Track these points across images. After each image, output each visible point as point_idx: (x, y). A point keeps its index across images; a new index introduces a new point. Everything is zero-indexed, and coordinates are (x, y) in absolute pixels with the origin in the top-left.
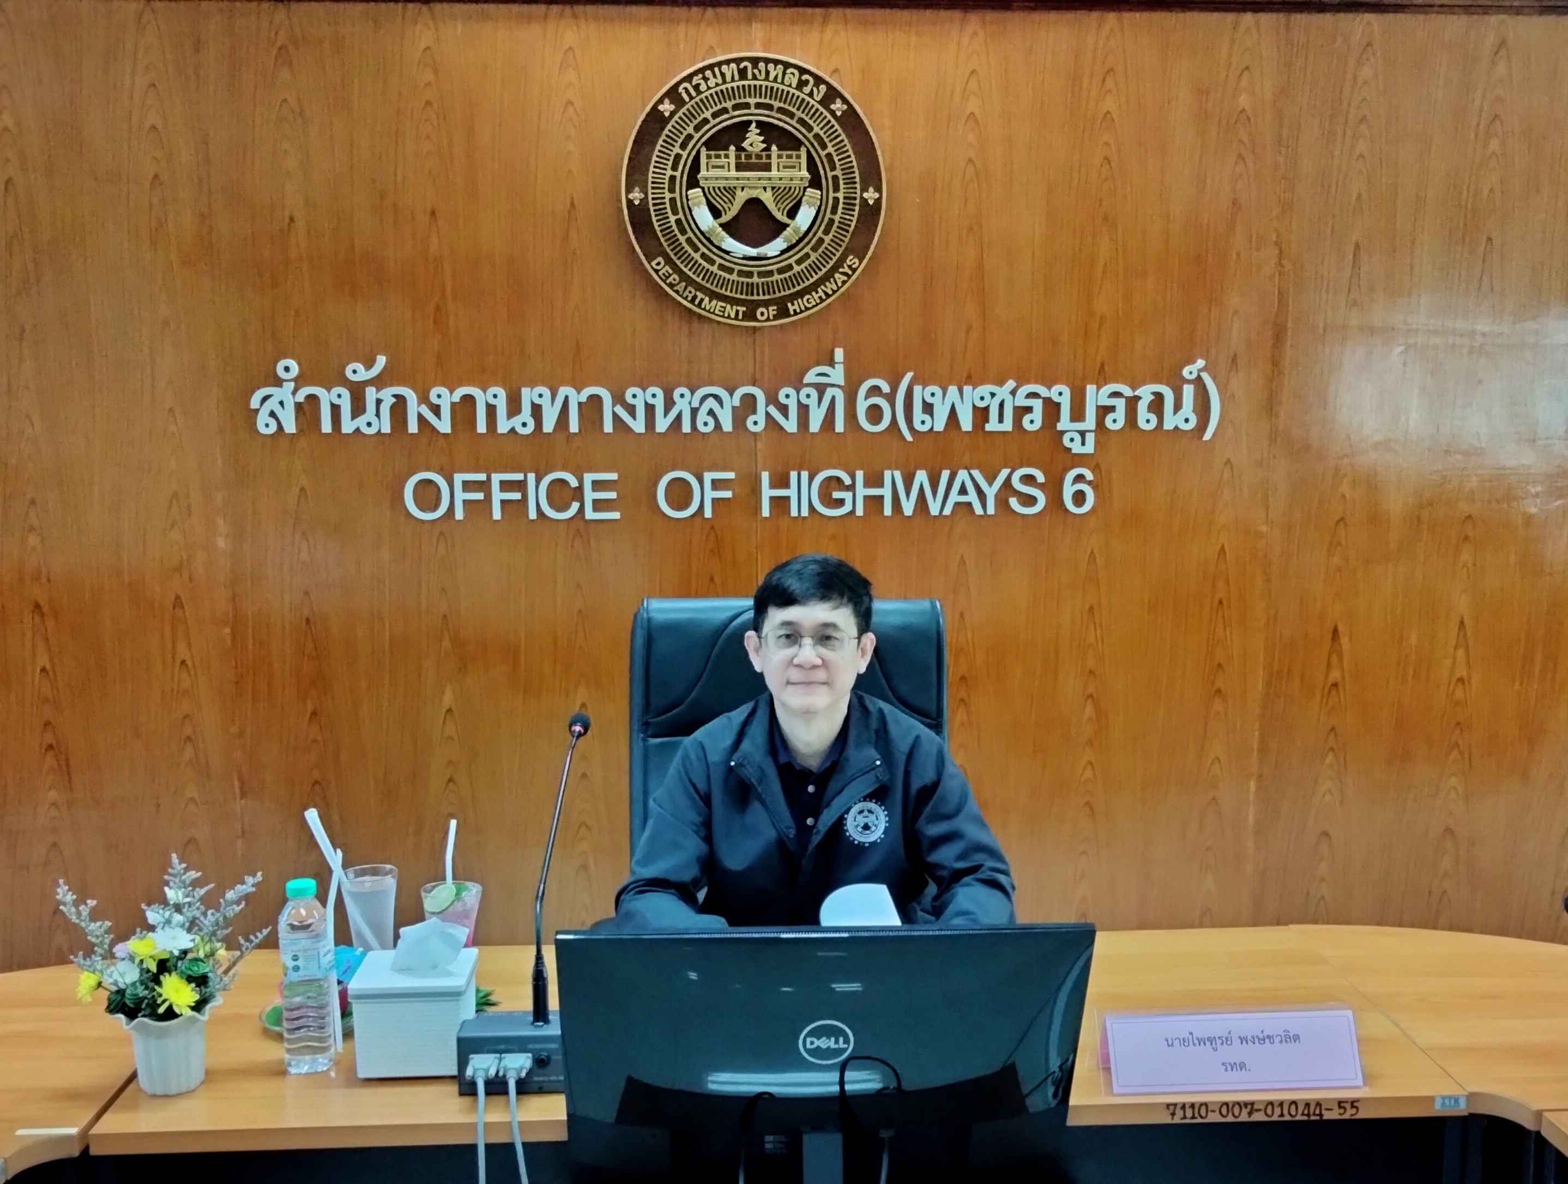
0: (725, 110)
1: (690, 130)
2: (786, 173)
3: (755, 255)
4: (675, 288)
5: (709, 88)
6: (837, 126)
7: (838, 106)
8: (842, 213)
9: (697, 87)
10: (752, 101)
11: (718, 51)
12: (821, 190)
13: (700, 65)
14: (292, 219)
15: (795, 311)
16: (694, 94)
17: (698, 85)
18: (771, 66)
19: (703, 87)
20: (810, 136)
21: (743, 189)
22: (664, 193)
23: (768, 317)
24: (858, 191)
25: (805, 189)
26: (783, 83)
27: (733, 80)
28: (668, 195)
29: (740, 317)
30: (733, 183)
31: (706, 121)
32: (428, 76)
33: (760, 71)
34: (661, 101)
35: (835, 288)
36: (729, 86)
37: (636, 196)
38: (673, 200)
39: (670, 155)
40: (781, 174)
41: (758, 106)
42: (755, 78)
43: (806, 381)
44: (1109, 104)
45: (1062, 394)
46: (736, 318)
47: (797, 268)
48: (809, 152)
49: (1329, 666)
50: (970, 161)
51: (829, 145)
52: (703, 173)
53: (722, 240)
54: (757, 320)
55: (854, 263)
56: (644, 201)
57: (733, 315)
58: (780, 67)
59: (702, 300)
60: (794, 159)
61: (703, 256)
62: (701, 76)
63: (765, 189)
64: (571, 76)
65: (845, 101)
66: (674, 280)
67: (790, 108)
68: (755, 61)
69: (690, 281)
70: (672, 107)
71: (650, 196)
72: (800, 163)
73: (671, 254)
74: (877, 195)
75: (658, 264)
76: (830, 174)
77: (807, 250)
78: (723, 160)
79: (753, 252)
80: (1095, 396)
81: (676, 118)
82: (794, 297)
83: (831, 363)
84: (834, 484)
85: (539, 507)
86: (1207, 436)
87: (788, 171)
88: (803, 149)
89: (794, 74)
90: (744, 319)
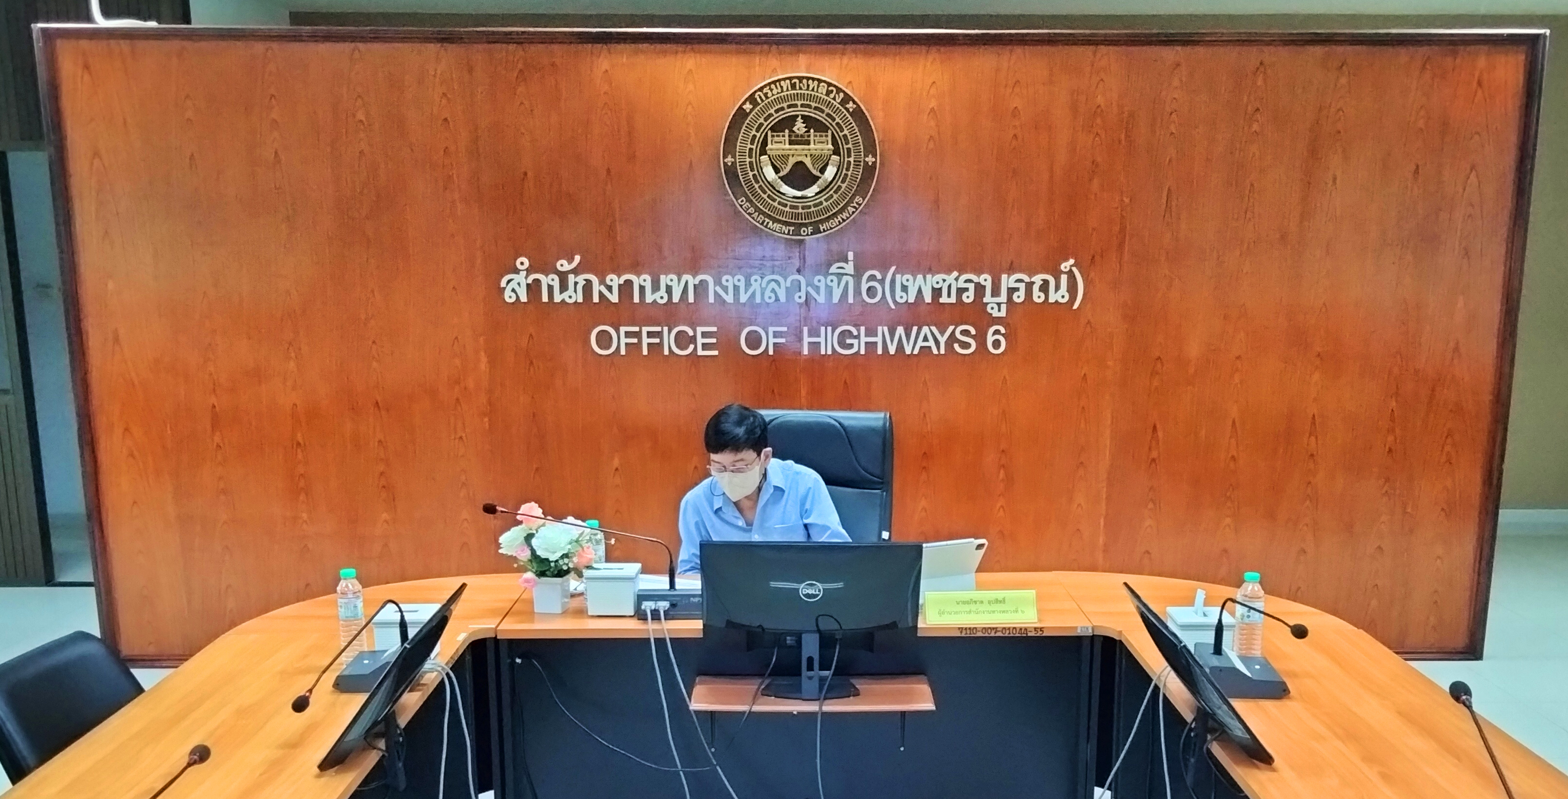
0: (782, 109)
1: (762, 120)
2: (820, 146)
3: (800, 195)
5: (773, 95)
6: (850, 118)
7: (850, 105)
8: (853, 170)
10: (799, 103)
12: (840, 155)
13: (770, 81)
15: (824, 229)
16: (764, 99)
17: (767, 93)
18: (810, 82)
19: (770, 95)
20: (834, 124)
21: (793, 156)
22: (746, 158)
23: (808, 233)
24: (863, 157)
25: (830, 155)
26: (817, 92)
27: (788, 90)
28: (748, 160)
30: (787, 152)
31: (770, 115)
32: (606, 88)
33: (804, 85)
34: (744, 103)
35: (848, 216)
36: (785, 93)
37: (729, 159)
38: (751, 163)
39: (750, 135)
40: (816, 147)
41: (802, 105)
42: (800, 89)
43: (830, 272)
44: (1017, 103)
45: (986, 280)
46: (788, 234)
47: (825, 204)
48: (833, 133)
49: (1150, 449)
50: (931, 137)
51: (845, 129)
52: (769, 146)
53: (781, 185)
54: (801, 235)
55: (860, 200)
56: (734, 163)
57: (786, 232)
58: (816, 82)
59: (768, 223)
61: (769, 196)
62: (768, 87)
63: (806, 156)
64: (690, 86)
65: (854, 102)
66: (752, 210)
67: (822, 107)
68: (800, 79)
69: (761, 212)
70: (751, 107)
71: (738, 161)
72: (827, 141)
73: (750, 195)
74: (874, 160)
75: (742, 201)
76: (845, 147)
77: (832, 192)
78: (781, 138)
79: (799, 194)
80: (1007, 281)
81: (753, 113)
82: (822, 221)
83: (846, 261)
85: (670, 348)
86: (1075, 307)
87: (821, 145)
88: (830, 133)
89: (824, 86)
90: (792, 235)
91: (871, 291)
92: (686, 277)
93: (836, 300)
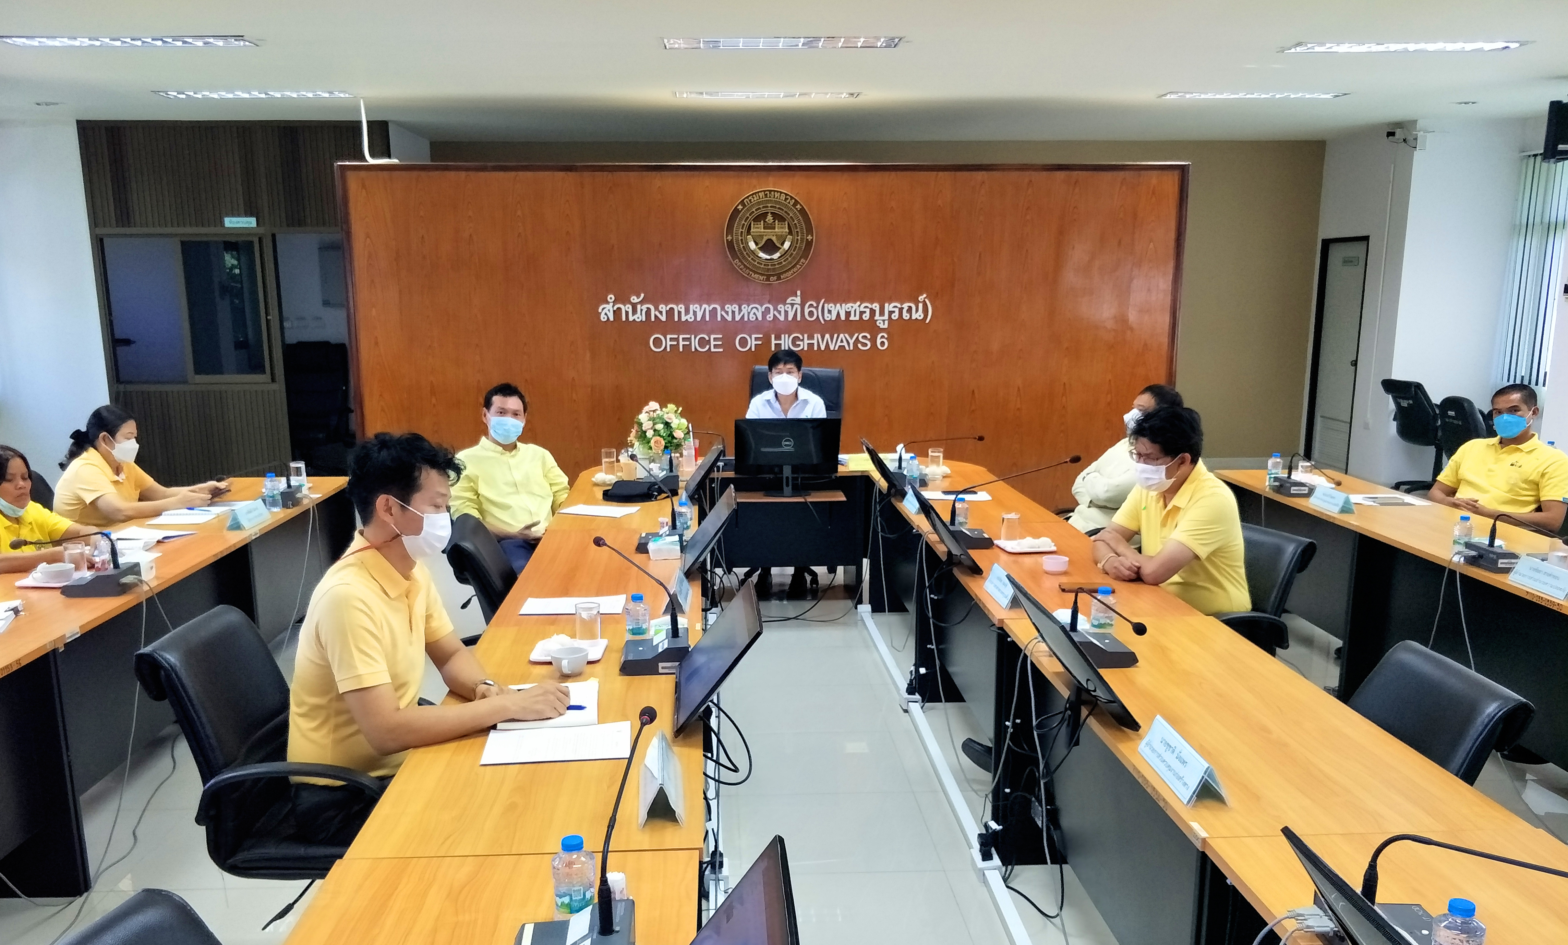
0: (760, 208)
1: (748, 215)
4: (743, 270)
5: (754, 201)
6: (798, 214)
7: (798, 207)
8: (800, 244)
9: (750, 200)
10: (769, 205)
11: (757, 187)
12: (792, 235)
13: (752, 193)
15: (783, 278)
16: (749, 203)
18: (776, 193)
19: (752, 200)
20: (789, 217)
21: (766, 235)
23: (774, 280)
24: (805, 236)
25: (787, 235)
26: (779, 199)
27: (763, 198)
28: (740, 238)
30: (763, 234)
31: (753, 212)
32: (658, 194)
33: (772, 195)
34: (738, 206)
35: (797, 270)
36: (761, 200)
37: (729, 238)
38: (742, 240)
39: (741, 224)
40: (779, 230)
41: (771, 207)
42: (770, 197)
43: (788, 302)
44: (893, 204)
45: (876, 306)
46: (763, 280)
47: (784, 263)
49: (971, 404)
50: (844, 224)
51: (795, 220)
52: (752, 230)
53: (759, 253)
54: (770, 281)
55: (804, 261)
56: (732, 240)
58: (779, 193)
59: (751, 274)
60: (783, 225)
61: (752, 259)
62: (752, 197)
63: (773, 235)
64: (707, 195)
65: (801, 205)
66: (743, 267)
67: (782, 207)
68: (770, 191)
69: (748, 268)
70: (742, 207)
71: (734, 238)
72: (785, 227)
73: (741, 258)
74: (811, 238)
75: (737, 261)
76: (795, 230)
77: (787, 256)
78: (759, 225)
79: (769, 257)
80: (888, 307)
81: (743, 211)
82: (782, 273)
83: (796, 296)
84: (796, 338)
85: (695, 348)
86: (927, 321)
87: (781, 229)
88: (787, 222)
89: (784, 196)
90: (766, 281)
91: (811, 314)
92: (704, 306)
93: (790, 318)
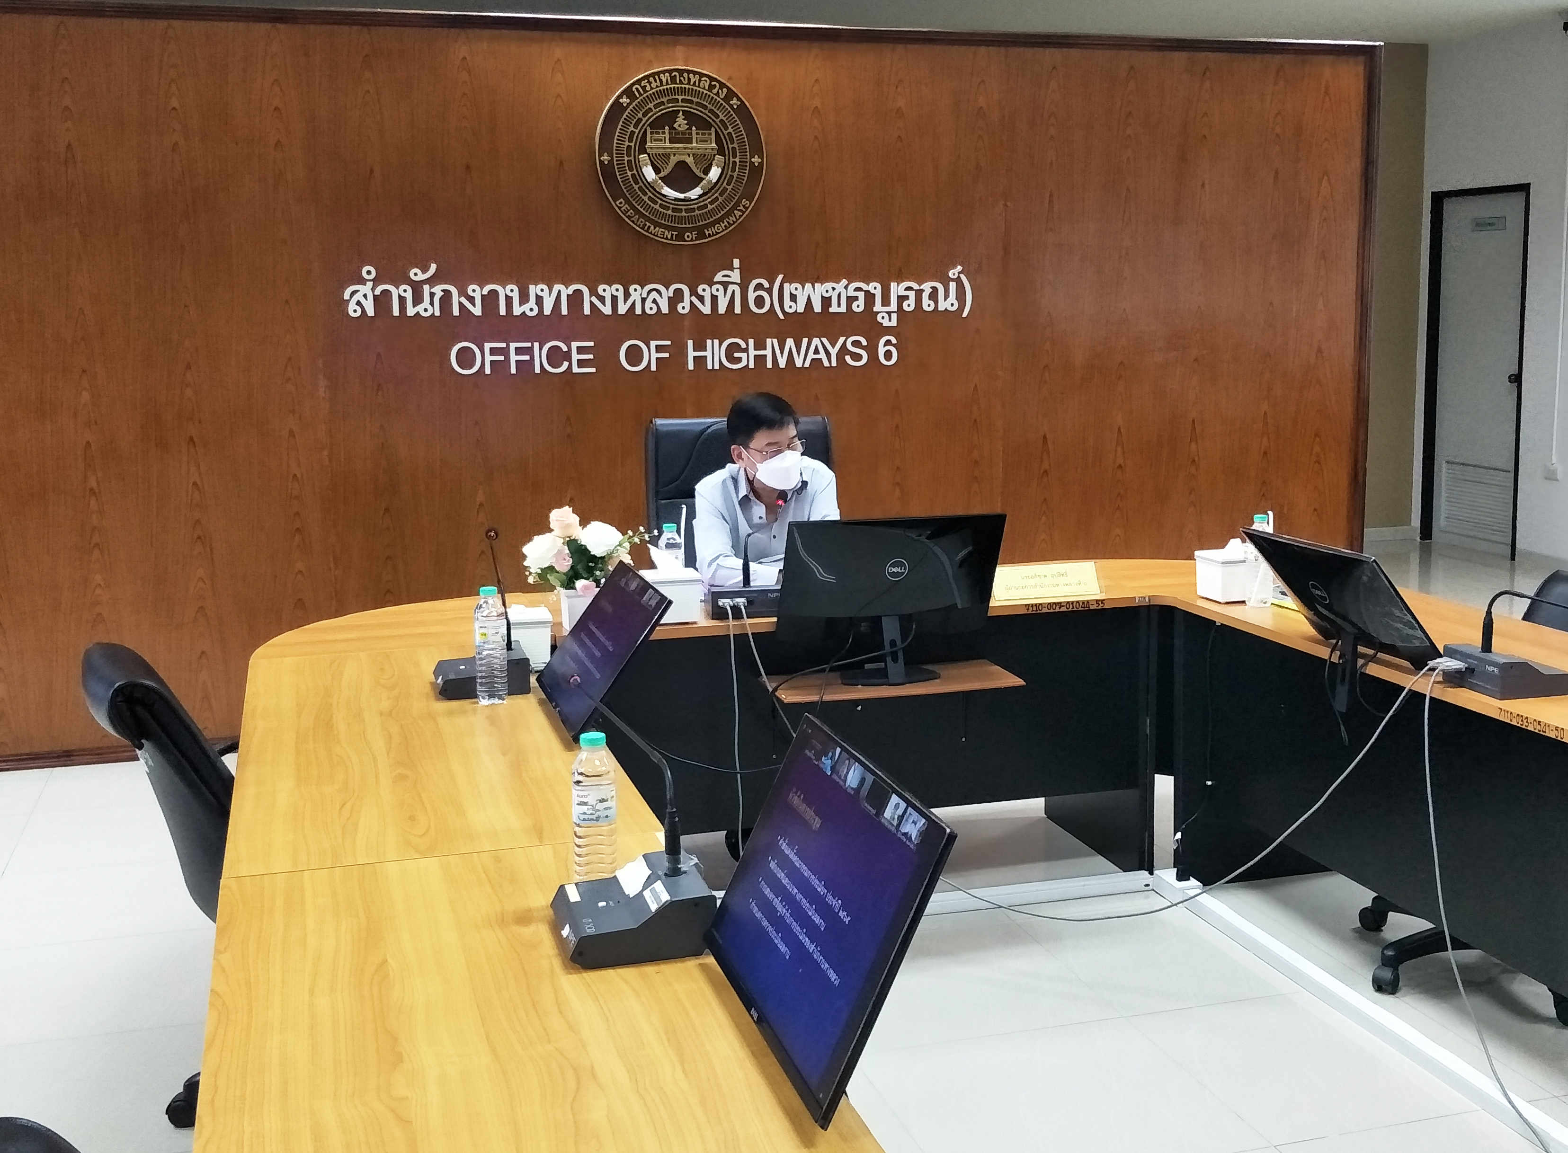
0: (662, 103)
1: (640, 115)
3: (683, 198)
4: (632, 219)
5: (652, 88)
6: (734, 115)
7: (734, 101)
8: (738, 172)
9: (644, 88)
10: (680, 98)
11: (655, 63)
12: (725, 156)
13: (646, 74)
14: (372, 171)
15: (709, 234)
16: (642, 92)
17: (646, 86)
18: (691, 75)
19: (648, 88)
20: (717, 121)
21: (674, 155)
22: (624, 157)
23: (692, 238)
24: (748, 157)
25: (714, 156)
26: (699, 86)
27: (667, 83)
28: (626, 158)
29: (674, 239)
30: (668, 151)
31: (650, 110)
32: (464, 76)
33: (684, 78)
34: (621, 96)
35: (735, 220)
36: (665, 87)
37: (606, 158)
38: (629, 163)
39: (627, 132)
40: (699, 145)
41: (684, 100)
42: (681, 83)
43: (715, 280)
44: (901, 103)
45: (875, 288)
46: (672, 239)
47: (710, 207)
48: (716, 131)
49: (1042, 460)
50: (816, 137)
51: (730, 127)
52: (649, 144)
53: (661, 189)
54: (686, 241)
55: (747, 204)
56: (611, 162)
57: (669, 237)
58: (697, 76)
59: (649, 227)
60: (707, 136)
61: (649, 198)
62: (646, 81)
63: (689, 155)
64: (559, 77)
65: (739, 99)
66: (631, 213)
67: (705, 103)
68: (681, 72)
69: (642, 215)
70: (628, 101)
71: (615, 159)
72: (711, 140)
73: (629, 197)
74: (760, 160)
75: (621, 203)
76: (730, 146)
78: (661, 135)
79: (682, 196)
80: (897, 289)
81: (631, 107)
82: (707, 226)
83: (732, 269)
84: (734, 347)
85: (541, 365)
86: (965, 315)
87: (703, 144)
88: (713, 129)
89: (706, 81)
90: (675, 241)
91: (760, 302)
92: (557, 287)
93: (722, 309)
